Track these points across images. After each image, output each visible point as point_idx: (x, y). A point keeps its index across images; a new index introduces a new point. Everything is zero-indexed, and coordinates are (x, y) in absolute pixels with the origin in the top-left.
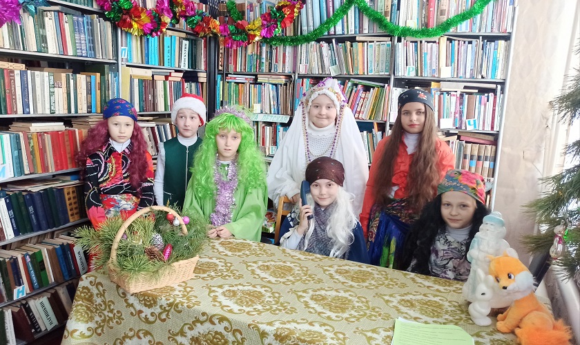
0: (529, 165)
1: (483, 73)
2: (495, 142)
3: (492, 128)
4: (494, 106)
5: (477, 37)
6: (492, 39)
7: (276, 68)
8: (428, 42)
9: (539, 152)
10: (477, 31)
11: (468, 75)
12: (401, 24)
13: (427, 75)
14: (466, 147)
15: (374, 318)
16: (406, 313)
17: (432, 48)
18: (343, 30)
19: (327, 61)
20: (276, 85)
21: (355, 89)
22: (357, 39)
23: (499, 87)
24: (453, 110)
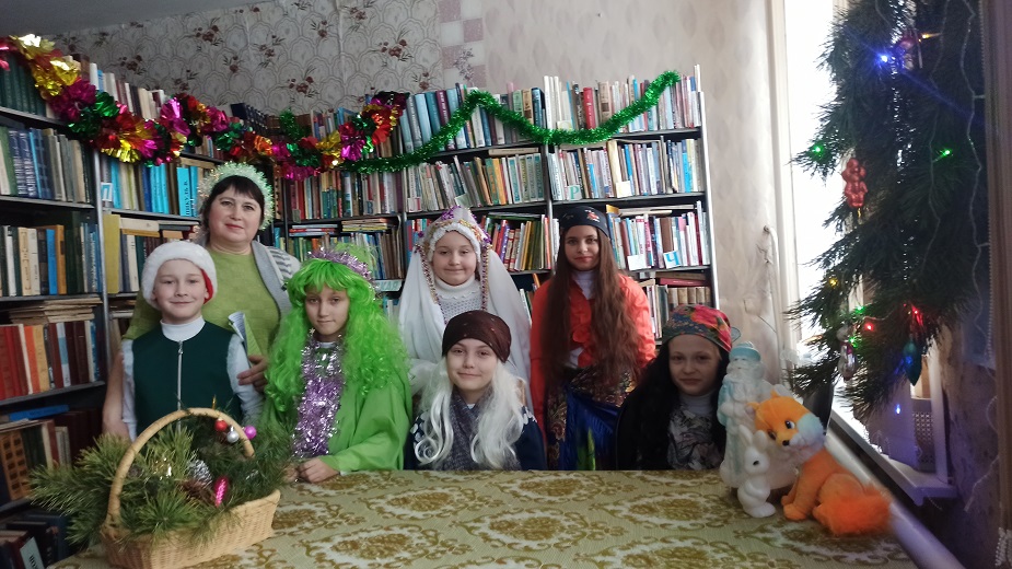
0: (756, 319)
1: (673, 185)
2: (708, 282)
3: (701, 261)
4: (697, 230)
5: (656, 137)
6: (676, 138)
7: (371, 207)
8: (592, 150)
9: (764, 298)
10: (656, 129)
11: (654, 191)
12: (551, 127)
13: (597, 195)
14: (670, 294)
15: (599, 536)
16: (647, 522)
17: (598, 158)
18: (467, 142)
19: (449, 189)
20: (373, 234)
21: (497, 227)
22: (491, 153)
23: (699, 203)
24: (643, 242)
